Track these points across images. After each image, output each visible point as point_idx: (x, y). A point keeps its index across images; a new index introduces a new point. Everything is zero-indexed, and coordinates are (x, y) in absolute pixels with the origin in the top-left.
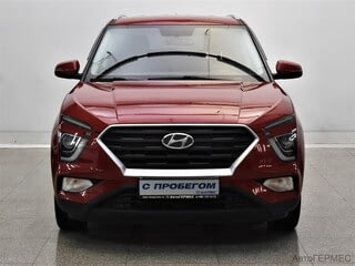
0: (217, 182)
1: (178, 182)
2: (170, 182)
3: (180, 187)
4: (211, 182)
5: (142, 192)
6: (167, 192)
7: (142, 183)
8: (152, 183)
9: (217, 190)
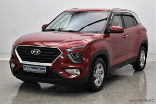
0: (45, 68)
1: (34, 67)
2: (32, 66)
3: (35, 68)
4: (44, 68)
5: (24, 69)
6: (31, 70)
7: (24, 66)
8: (27, 66)
9: (45, 71)
